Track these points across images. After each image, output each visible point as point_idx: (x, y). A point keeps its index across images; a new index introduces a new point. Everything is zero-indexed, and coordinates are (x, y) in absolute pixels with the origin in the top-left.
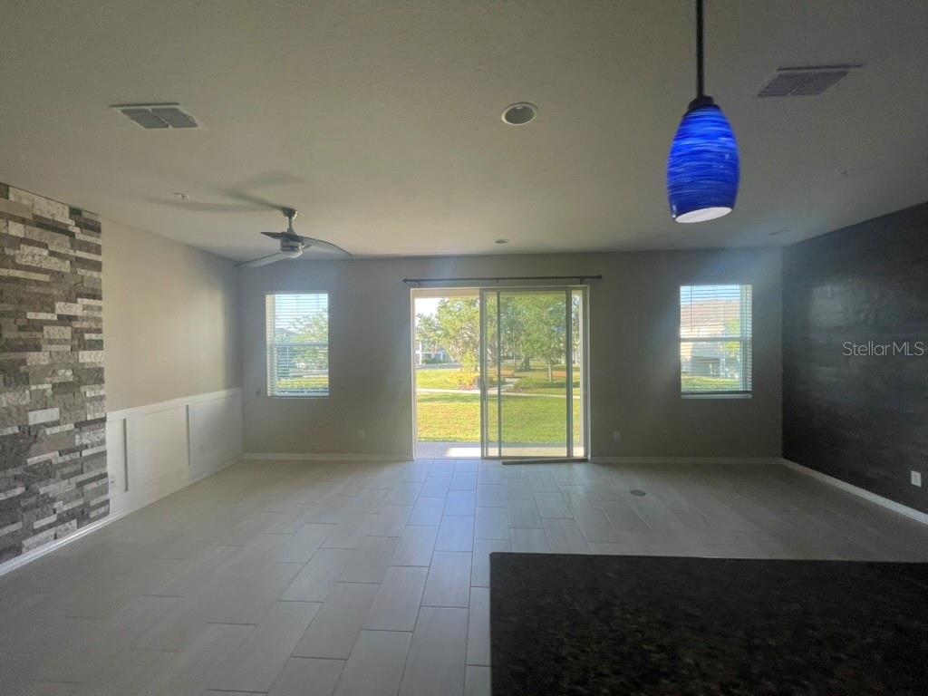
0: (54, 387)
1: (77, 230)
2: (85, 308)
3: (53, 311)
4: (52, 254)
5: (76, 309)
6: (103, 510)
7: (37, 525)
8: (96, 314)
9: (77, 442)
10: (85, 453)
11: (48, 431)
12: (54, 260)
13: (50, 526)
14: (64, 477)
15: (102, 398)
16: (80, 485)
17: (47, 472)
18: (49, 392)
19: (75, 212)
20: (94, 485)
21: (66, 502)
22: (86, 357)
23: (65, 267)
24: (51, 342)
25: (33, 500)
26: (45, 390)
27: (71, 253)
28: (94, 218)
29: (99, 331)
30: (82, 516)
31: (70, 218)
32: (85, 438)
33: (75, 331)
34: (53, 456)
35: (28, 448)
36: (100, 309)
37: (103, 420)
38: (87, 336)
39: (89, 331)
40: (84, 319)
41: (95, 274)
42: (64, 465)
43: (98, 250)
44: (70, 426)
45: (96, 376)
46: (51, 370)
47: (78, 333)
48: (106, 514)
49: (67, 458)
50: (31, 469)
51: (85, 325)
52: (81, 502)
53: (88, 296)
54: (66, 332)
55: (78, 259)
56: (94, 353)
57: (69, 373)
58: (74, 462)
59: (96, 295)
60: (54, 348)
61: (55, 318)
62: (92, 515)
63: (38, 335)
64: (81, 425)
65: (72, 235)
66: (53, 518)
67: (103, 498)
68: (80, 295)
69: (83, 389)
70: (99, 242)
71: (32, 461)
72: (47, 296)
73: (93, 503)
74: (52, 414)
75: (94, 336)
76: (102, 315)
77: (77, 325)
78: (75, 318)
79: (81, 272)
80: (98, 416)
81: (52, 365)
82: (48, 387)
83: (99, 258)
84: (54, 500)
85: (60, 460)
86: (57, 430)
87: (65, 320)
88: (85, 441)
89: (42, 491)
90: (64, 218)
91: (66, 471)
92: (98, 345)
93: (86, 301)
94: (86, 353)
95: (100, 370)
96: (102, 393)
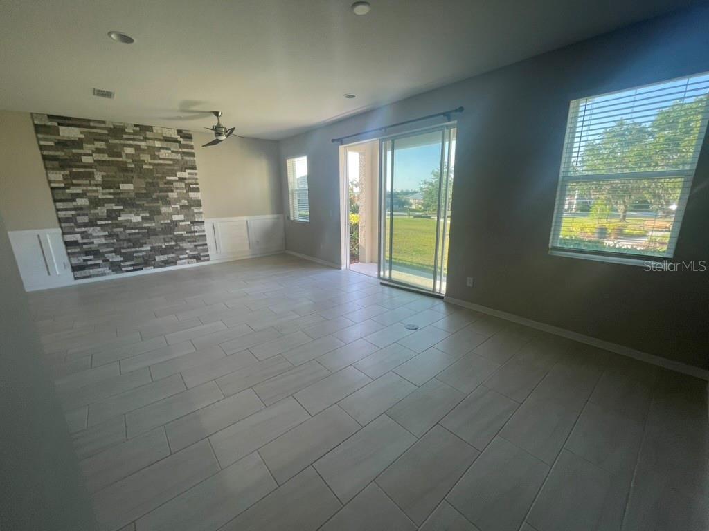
0: (181, 206)
1: (181, 140)
2: (189, 174)
3: (176, 176)
4: (173, 152)
5: (186, 174)
6: (206, 258)
7: (181, 257)
8: (195, 176)
9: (193, 230)
10: (196, 234)
11: (181, 223)
12: (174, 154)
13: (186, 258)
14: (189, 242)
15: (201, 213)
16: (196, 246)
17: (182, 239)
18: (179, 208)
19: (179, 132)
20: (201, 247)
21: (191, 252)
22: (192, 195)
23: (179, 157)
24: (177, 188)
25: (178, 248)
26: (177, 208)
27: (180, 150)
28: (188, 133)
29: (197, 184)
30: (198, 258)
31: (178, 134)
32: (195, 228)
33: (186, 184)
34: (184, 233)
35: (174, 229)
36: (196, 174)
37: (203, 222)
38: (192, 186)
39: (192, 184)
40: (189, 179)
41: (192, 158)
42: (188, 237)
43: (192, 147)
44: (189, 223)
45: (198, 203)
46: (178, 200)
47: (188, 185)
48: (208, 260)
49: (190, 235)
50: (175, 236)
51: (190, 181)
52: (196, 253)
53: (190, 169)
54: (183, 185)
55: (184, 153)
56: (195, 193)
57: (186, 201)
58: (192, 237)
59: (194, 168)
60: (178, 191)
61: (177, 179)
62: (202, 259)
63: (171, 186)
64: (194, 223)
65: (180, 142)
66: (186, 256)
67: (207, 254)
68: (186, 168)
69: (192, 208)
70: (192, 143)
71: (176, 233)
72: (173, 170)
73: (202, 254)
74: (181, 217)
75: (194, 186)
76: (197, 176)
77: (187, 181)
78: (185, 179)
79: (186, 158)
80: (200, 220)
81: (179, 198)
82: (178, 206)
83: (193, 151)
84: (186, 250)
85: (186, 235)
86: (184, 223)
87: (181, 179)
88: (196, 230)
89: (181, 245)
90: (175, 135)
91: (189, 239)
92: (197, 190)
93: (190, 171)
94: (192, 193)
95: (199, 201)
96: (201, 210)
